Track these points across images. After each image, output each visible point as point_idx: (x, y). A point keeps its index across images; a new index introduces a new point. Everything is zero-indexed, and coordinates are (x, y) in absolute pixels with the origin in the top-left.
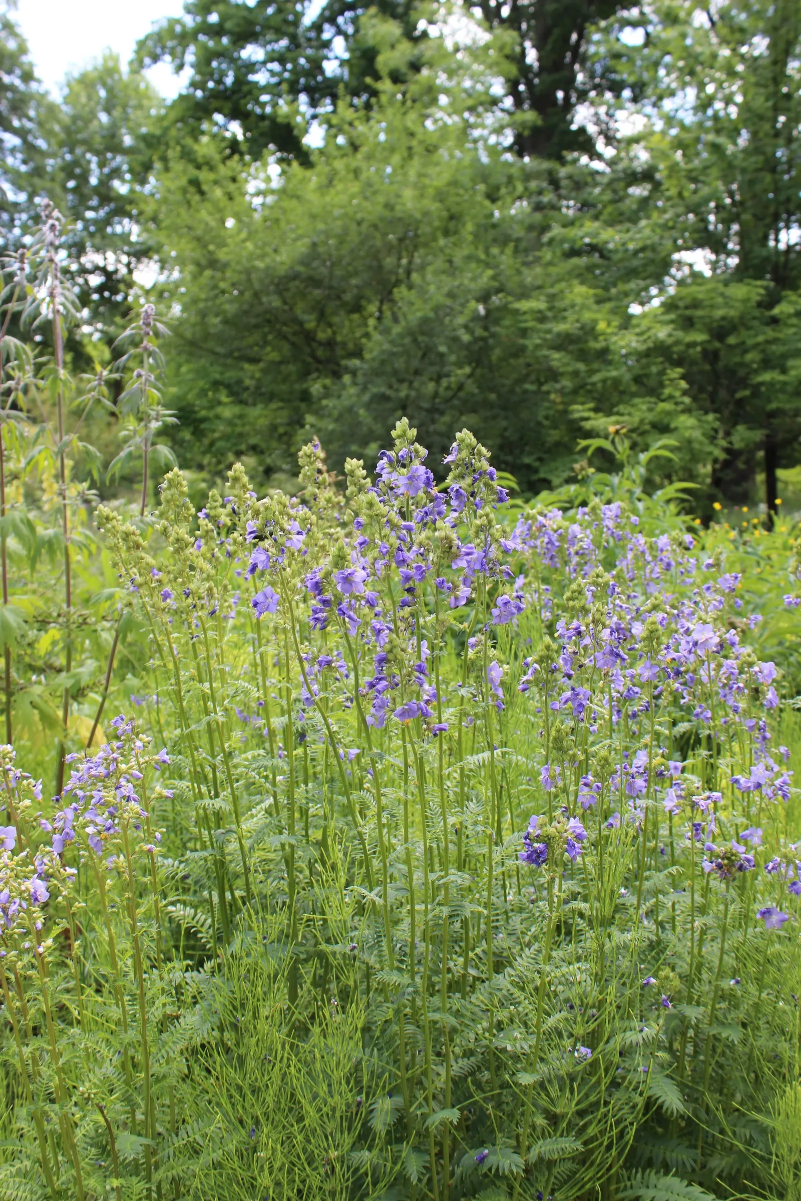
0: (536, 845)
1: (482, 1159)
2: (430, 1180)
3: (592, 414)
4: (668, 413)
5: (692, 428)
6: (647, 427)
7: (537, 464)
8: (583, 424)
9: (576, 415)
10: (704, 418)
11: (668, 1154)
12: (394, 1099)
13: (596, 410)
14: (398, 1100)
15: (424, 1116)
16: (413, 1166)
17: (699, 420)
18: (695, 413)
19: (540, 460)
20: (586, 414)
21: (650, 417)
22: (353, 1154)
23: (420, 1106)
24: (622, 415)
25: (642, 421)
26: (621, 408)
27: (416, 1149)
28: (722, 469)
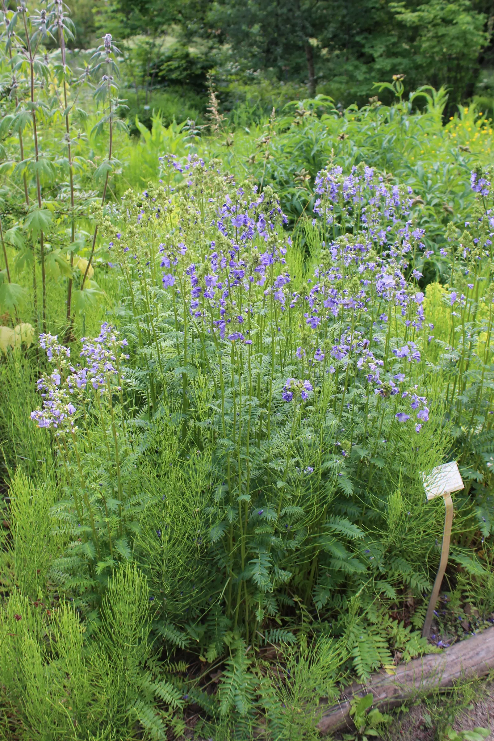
0: (288, 392)
1: (261, 513)
2: (239, 519)
3: (403, 10)
4: (454, 12)
5: (468, 23)
6: (439, 21)
7: (363, 42)
8: (397, 16)
9: (393, 10)
10: (477, 16)
11: (348, 509)
12: (225, 486)
13: (405, 7)
14: (226, 487)
15: (238, 495)
16: (231, 515)
17: (473, 17)
18: (472, 13)
19: (366, 38)
20: (399, 10)
21: (441, 14)
22: (207, 508)
23: (236, 491)
24: (423, 11)
25: (435, 17)
26: (423, 7)
27: (233, 508)
28: (484, 52)
